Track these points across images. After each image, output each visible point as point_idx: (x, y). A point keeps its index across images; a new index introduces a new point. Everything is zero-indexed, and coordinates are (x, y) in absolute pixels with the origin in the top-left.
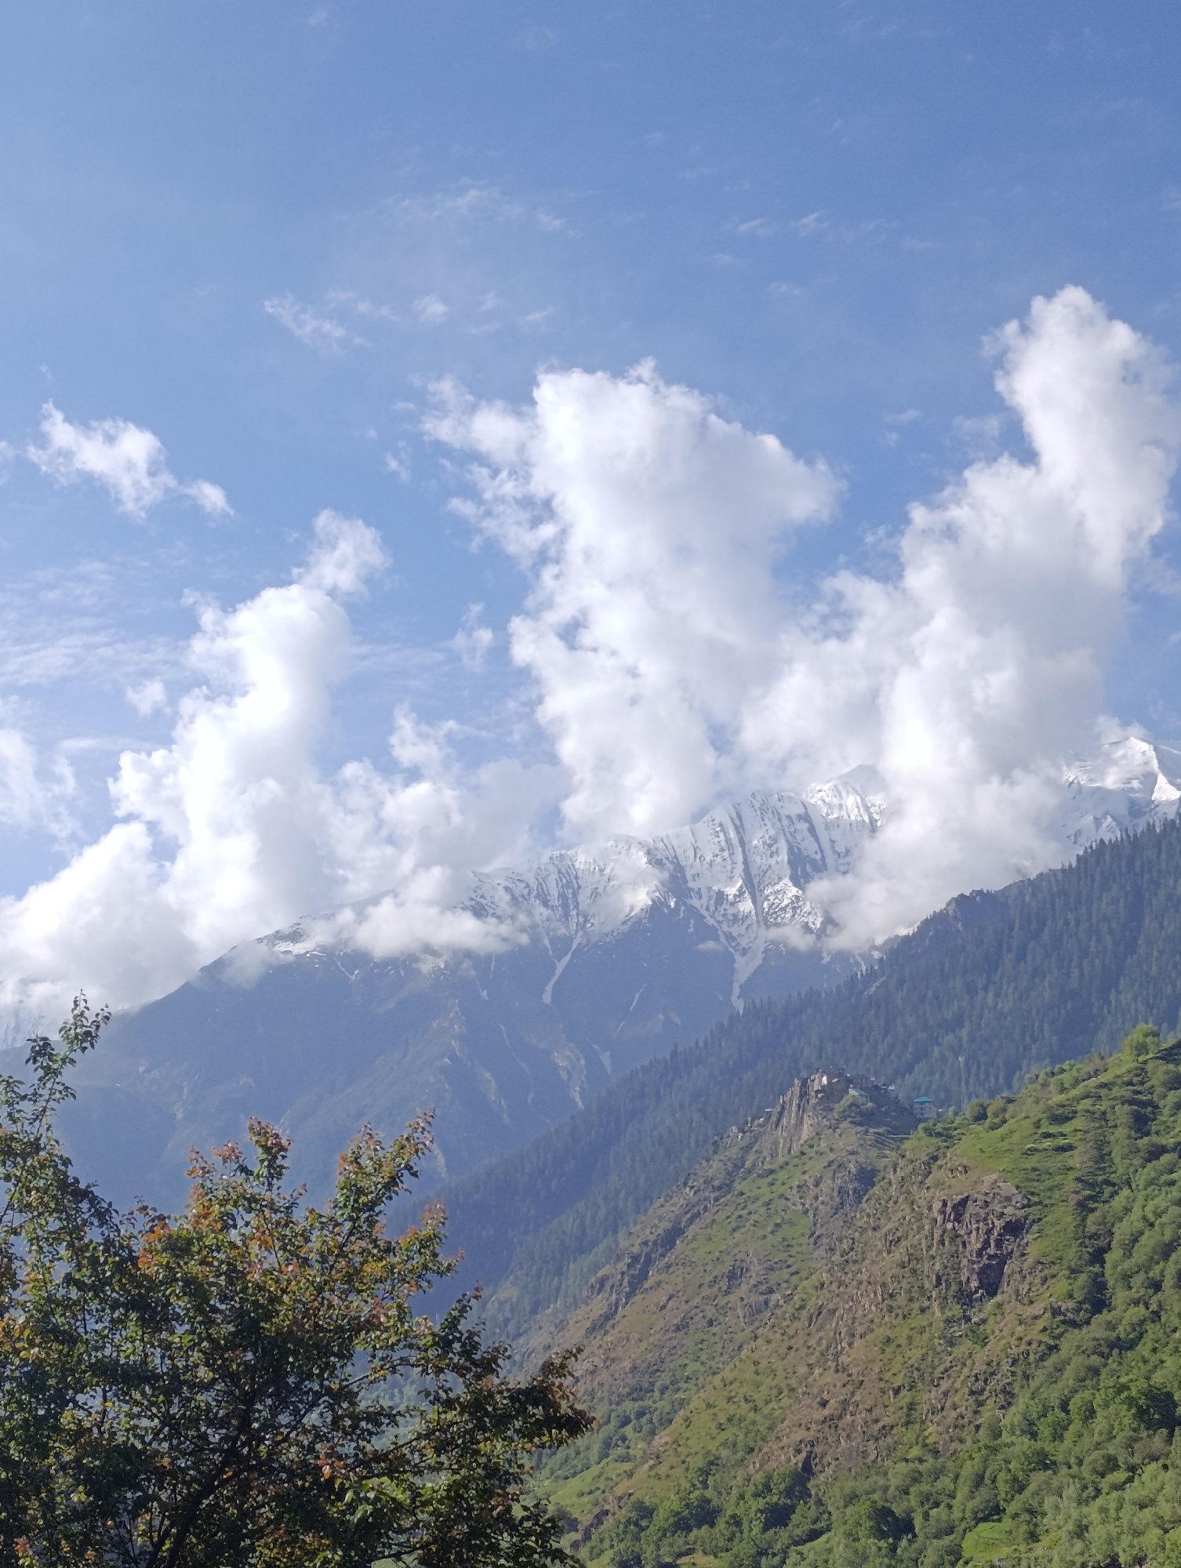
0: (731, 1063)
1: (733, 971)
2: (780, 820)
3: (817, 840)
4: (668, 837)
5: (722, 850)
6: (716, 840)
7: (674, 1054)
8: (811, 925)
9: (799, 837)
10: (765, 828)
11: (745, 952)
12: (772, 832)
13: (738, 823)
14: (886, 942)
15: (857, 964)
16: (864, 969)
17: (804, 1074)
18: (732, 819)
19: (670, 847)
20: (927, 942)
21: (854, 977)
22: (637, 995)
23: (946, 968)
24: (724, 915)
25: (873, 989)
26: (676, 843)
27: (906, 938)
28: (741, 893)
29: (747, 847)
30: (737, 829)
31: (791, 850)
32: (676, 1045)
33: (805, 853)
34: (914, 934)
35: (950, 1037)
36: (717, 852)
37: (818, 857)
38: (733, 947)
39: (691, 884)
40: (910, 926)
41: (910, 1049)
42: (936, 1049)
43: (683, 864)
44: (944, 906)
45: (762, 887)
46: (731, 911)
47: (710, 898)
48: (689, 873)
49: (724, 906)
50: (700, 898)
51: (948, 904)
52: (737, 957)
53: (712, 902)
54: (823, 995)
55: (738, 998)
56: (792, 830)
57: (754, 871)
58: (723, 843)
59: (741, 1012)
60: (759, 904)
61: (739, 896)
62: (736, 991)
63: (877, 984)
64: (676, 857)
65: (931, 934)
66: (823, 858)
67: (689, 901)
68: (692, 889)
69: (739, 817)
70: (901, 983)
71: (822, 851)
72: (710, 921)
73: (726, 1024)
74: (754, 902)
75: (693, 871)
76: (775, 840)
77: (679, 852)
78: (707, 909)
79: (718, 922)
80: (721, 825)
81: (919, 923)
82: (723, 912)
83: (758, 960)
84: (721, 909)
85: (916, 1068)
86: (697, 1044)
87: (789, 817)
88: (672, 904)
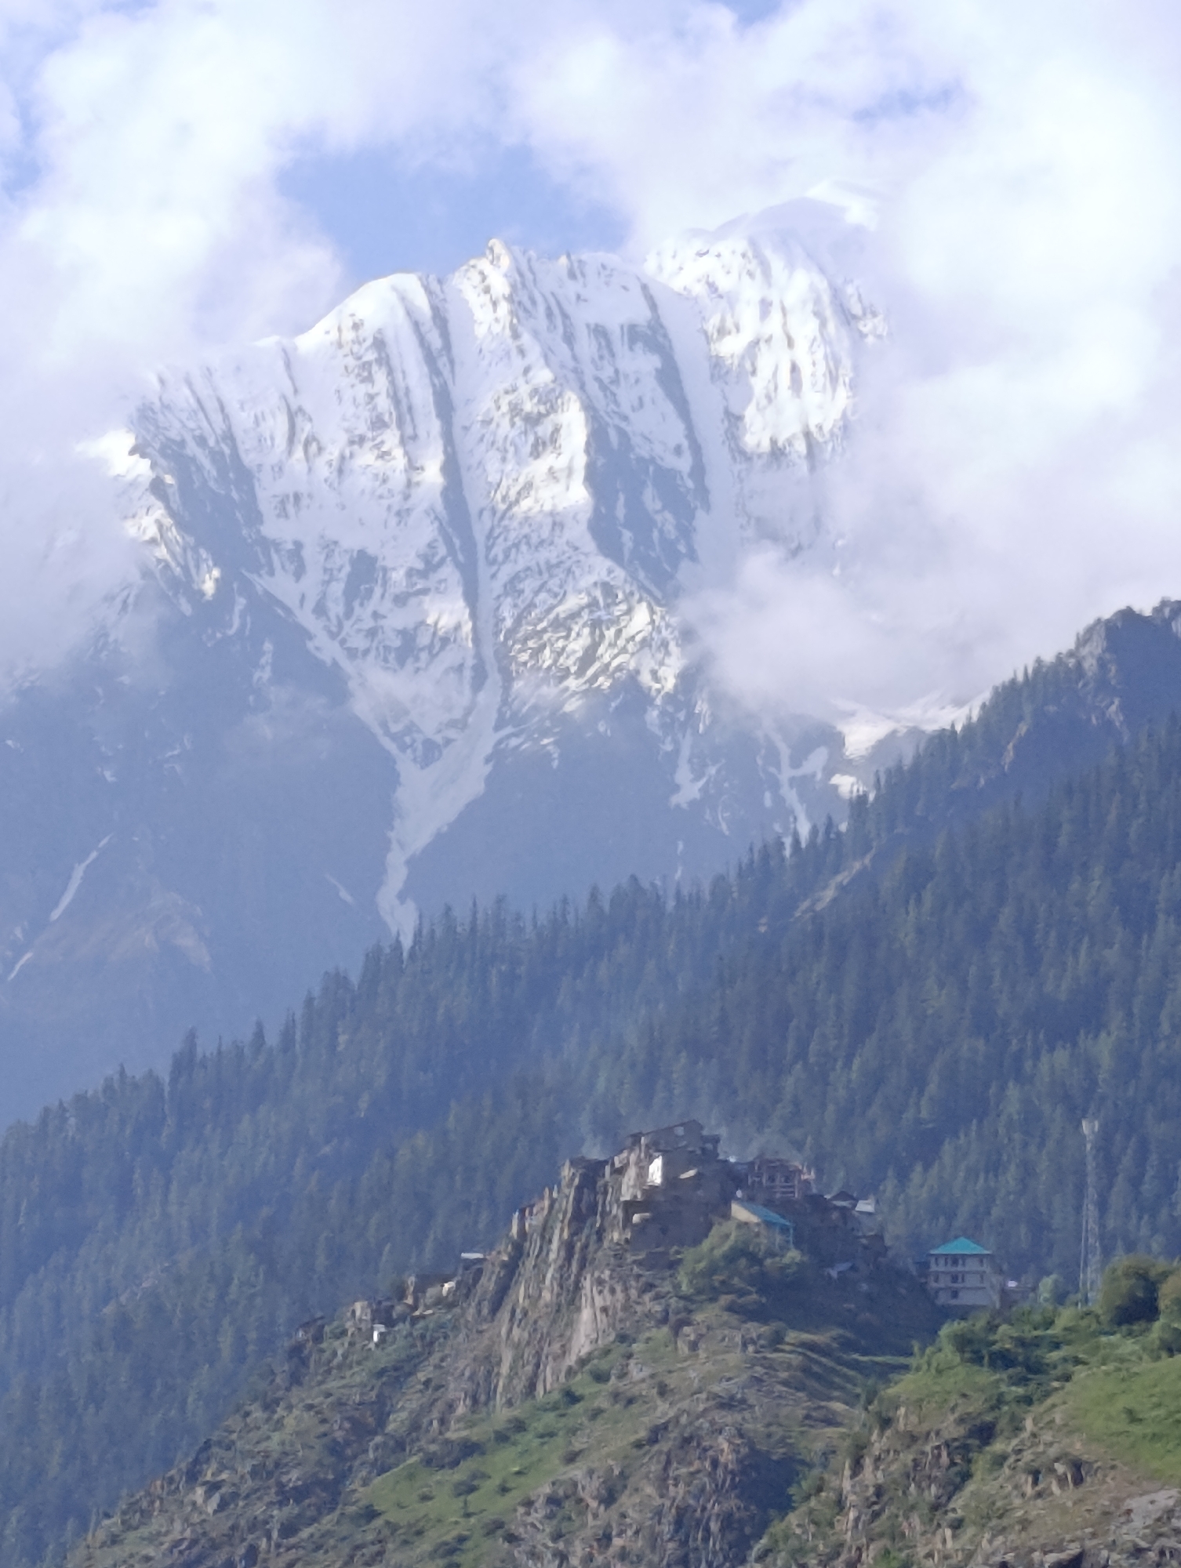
0: (364, 1103)
1: (387, 813)
2: (569, 338)
3: (683, 409)
4: (209, 372)
5: (379, 424)
6: (362, 389)
7: (184, 1063)
8: (645, 678)
9: (626, 396)
10: (519, 364)
11: (430, 752)
12: (543, 376)
13: (435, 340)
14: (882, 746)
15: (784, 812)
16: (804, 829)
17: (594, 1152)
18: (416, 325)
19: (211, 406)
20: (1010, 754)
21: (770, 853)
22: (79, 872)
23: (1063, 840)
24: (372, 633)
25: (829, 894)
26: (232, 395)
27: (944, 741)
28: (430, 566)
29: (459, 420)
30: (430, 358)
31: (597, 438)
32: (191, 1038)
33: (644, 453)
34: (969, 728)
35: (1062, 1056)
36: (362, 428)
37: (684, 464)
38: (394, 737)
39: (273, 528)
40: (959, 703)
41: (932, 1088)
42: (1013, 1092)
43: (249, 459)
44: (1068, 643)
45: (498, 551)
46: (398, 620)
47: (330, 575)
48: (267, 493)
49: (372, 605)
50: (299, 572)
51: (1083, 640)
52: (406, 766)
53: (337, 588)
54: (671, 904)
55: (402, 897)
56: (607, 373)
57: (475, 500)
58: (384, 403)
59: (407, 942)
60: (486, 603)
61: (424, 574)
62: (397, 876)
63: (843, 878)
64: (229, 437)
65: (1023, 728)
66: (699, 470)
67: (262, 583)
68: (277, 545)
69: (440, 319)
70: (917, 877)
71: (696, 449)
72: (326, 649)
73: (355, 978)
74: (471, 597)
75: (283, 486)
76: (550, 400)
77: (242, 420)
78: (320, 610)
79: (352, 653)
80: (379, 344)
81: (986, 696)
82: (369, 623)
83: (473, 783)
84: (364, 613)
85: (947, 1148)
86: (259, 1035)
87: (600, 332)
88: (209, 587)
